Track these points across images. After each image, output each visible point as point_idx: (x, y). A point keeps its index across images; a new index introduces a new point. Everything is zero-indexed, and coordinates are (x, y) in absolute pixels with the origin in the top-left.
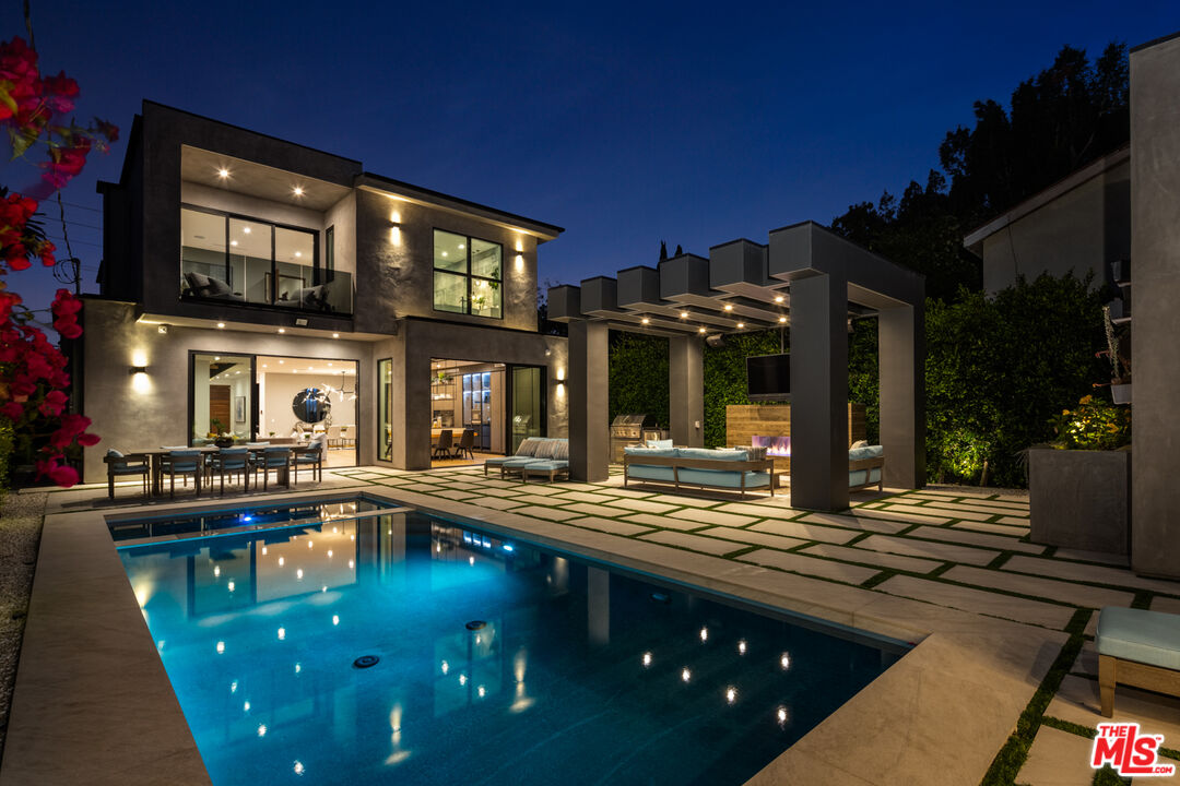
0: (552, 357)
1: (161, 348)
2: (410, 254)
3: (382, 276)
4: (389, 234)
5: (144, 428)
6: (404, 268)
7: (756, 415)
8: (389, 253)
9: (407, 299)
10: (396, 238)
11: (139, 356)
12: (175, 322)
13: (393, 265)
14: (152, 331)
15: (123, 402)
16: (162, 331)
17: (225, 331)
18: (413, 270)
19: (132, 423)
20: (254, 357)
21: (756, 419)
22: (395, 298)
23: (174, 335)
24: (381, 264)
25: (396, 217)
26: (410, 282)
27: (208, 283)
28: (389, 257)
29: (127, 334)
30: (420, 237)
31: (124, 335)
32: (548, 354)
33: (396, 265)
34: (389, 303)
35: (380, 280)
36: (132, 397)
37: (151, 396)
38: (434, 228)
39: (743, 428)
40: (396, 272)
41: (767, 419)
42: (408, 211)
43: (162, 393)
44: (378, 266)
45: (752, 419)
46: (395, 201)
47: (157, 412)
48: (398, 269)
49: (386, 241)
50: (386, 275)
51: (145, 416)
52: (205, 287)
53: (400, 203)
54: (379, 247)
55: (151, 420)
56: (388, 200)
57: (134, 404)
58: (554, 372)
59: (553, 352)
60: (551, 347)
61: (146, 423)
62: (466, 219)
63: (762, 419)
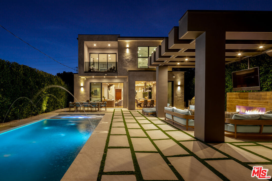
0: (176, 78)
1: (85, 82)
2: (131, 55)
3: (124, 61)
4: (126, 51)
5: (83, 98)
6: (130, 58)
7: (238, 97)
8: (126, 55)
9: (130, 66)
10: (128, 51)
11: (82, 84)
12: (88, 77)
13: (127, 58)
14: (84, 79)
15: (79, 93)
16: (85, 79)
17: (94, 78)
18: (132, 59)
19: (81, 97)
20: (102, 83)
21: (238, 98)
22: (127, 66)
23: (87, 80)
24: (124, 58)
25: (128, 46)
26: (131, 62)
27: (92, 68)
28: (126, 56)
29: (80, 80)
30: (134, 50)
31: (79, 80)
32: (174, 77)
33: (128, 58)
34: (125, 68)
35: (124, 62)
36: (81, 92)
37: (84, 92)
38: (138, 46)
39: (233, 102)
40: (128, 60)
41: (242, 99)
42: (130, 44)
43: (85, 91)
44: (123, 59)
45: (236, 98)
46: (127, 42)
47: (85, 95)
48: (128, 59)
49: (125, 53)
50: (125, 61)
51: (83, 96)
52: (92, 69)
53: (129, 42)
54: (123, 54)
55: (84, 96)
56: (126, 42)
57: (81, 93)
58: (177, 83)
59: (176, 76)
60: (175, 75)
61: (83, 97)
62: (147, 42)
63: (240, 98)
